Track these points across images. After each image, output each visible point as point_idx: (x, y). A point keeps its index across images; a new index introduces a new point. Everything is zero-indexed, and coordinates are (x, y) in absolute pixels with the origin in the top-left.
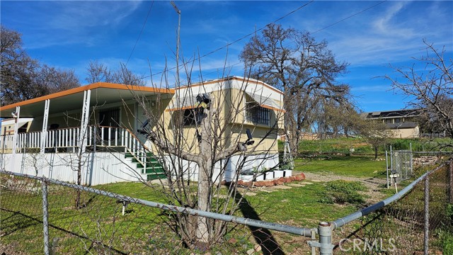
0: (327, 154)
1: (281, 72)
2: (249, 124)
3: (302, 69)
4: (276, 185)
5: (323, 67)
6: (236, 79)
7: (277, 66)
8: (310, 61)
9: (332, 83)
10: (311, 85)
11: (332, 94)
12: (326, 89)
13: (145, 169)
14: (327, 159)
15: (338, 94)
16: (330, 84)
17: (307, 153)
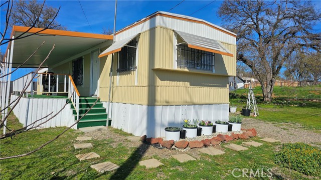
0: (303, 100)
1: (257, 24)
2: (182, 69)
3: (279, 21)
4: (206, 146)
5: (301, 17)
6: (161, 14)
7: (252, 19)
8: (287, 12)
9: (310, 31)
10: (287, 34)
11: (309, 42)
12: (303, 38)
13: (78, 115)
14: (301, 105)
15: (315, 42)
16: (307, 33)
17: (282, 99)
